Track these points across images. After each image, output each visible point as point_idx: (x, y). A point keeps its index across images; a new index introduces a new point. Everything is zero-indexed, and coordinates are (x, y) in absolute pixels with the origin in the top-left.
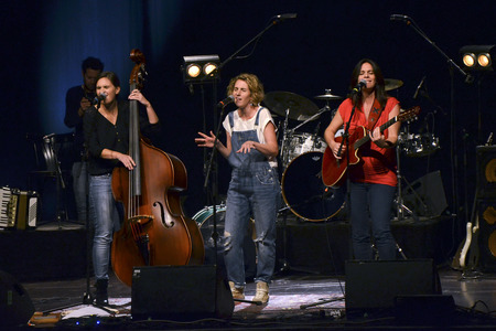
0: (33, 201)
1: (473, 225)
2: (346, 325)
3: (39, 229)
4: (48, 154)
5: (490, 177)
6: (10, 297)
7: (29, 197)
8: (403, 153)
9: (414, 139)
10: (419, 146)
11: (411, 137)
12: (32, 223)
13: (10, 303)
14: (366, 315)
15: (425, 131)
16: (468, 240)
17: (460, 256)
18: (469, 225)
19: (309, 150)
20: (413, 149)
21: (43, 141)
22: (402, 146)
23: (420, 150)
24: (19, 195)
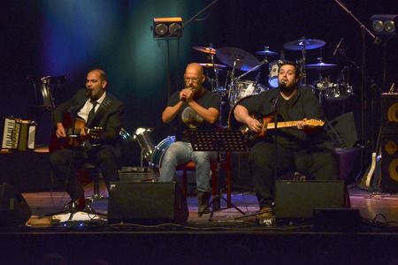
0: (32, 129)
1: (377, 155)
2: (275, 230)
3: (37, 151)
4: (45, 92)
5: (391, 117)
6: (12, 204)
7: (29, 125)
8: (324, 98)
9: (333, 87)
10: (337, 92)
11: (331, 85)
12: (31, 146)
13: (12, 208)
14: (291, 223)
15: (341, 81)
16: (373, 167)
17: (366, 179)
18: (374, 154)
19: (251, 94)
20: (331, 94)
21: (42, 82)
22: (324, 92)
23: (337, 96)
24: (21, 124)
